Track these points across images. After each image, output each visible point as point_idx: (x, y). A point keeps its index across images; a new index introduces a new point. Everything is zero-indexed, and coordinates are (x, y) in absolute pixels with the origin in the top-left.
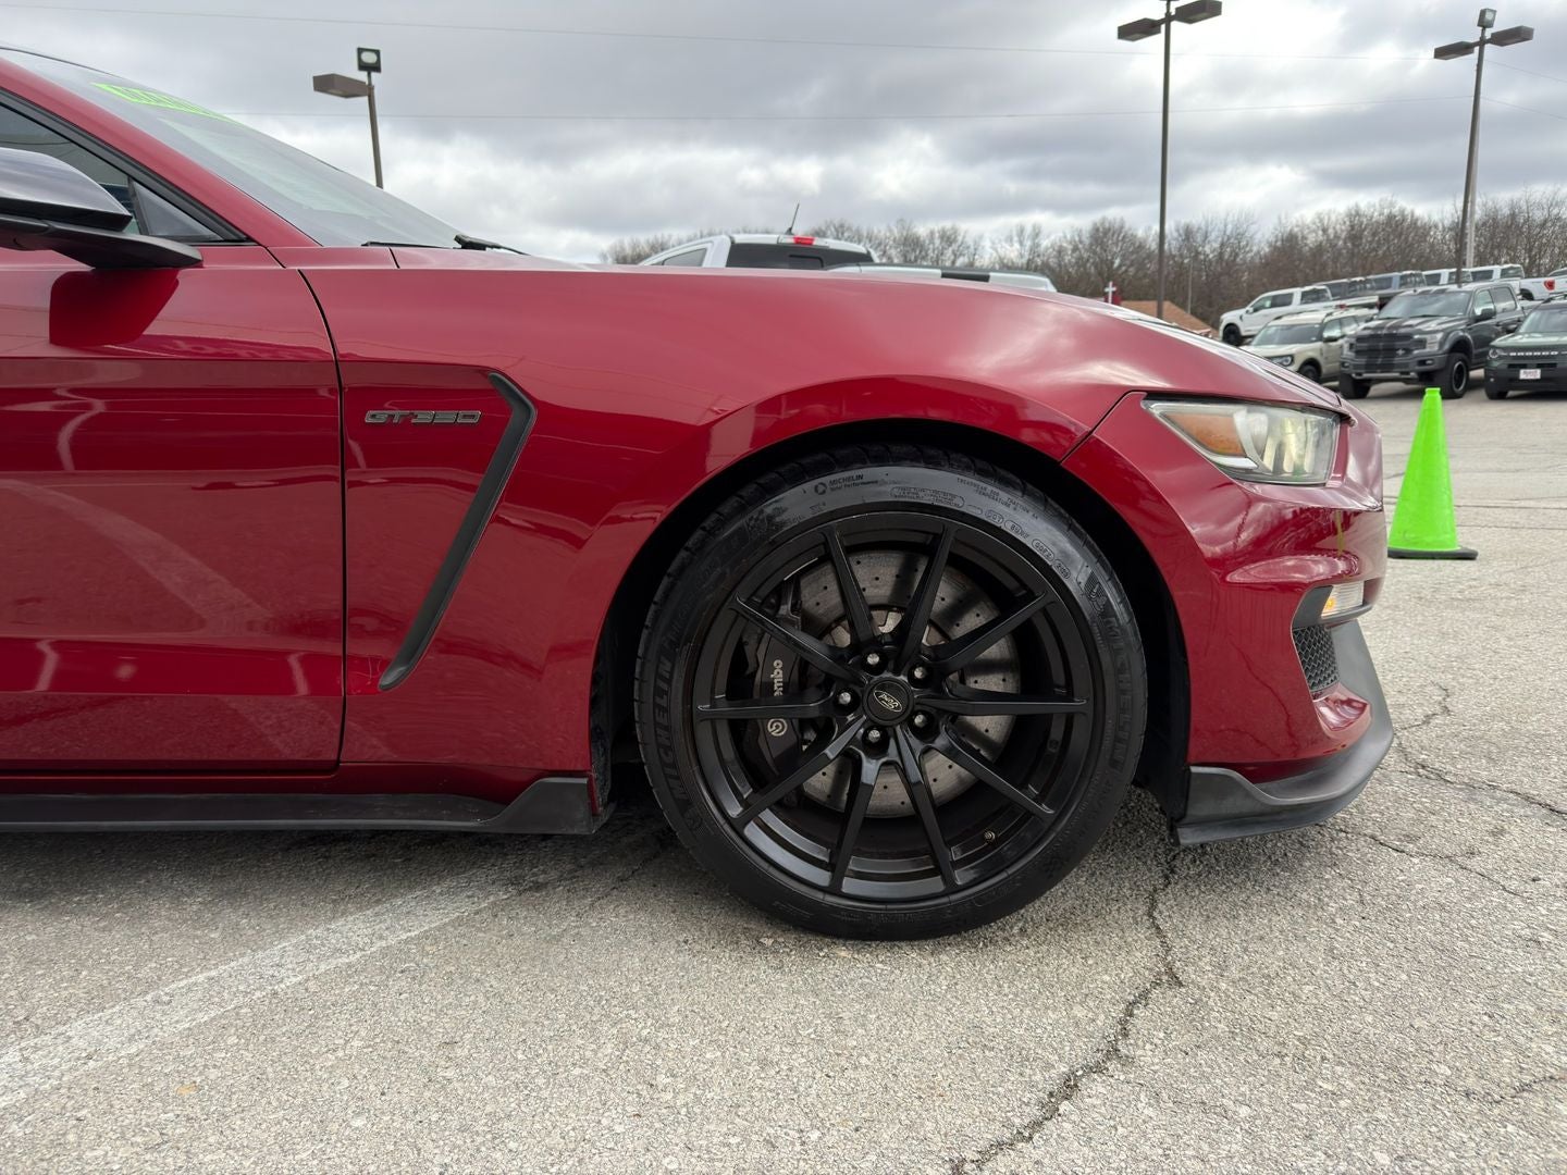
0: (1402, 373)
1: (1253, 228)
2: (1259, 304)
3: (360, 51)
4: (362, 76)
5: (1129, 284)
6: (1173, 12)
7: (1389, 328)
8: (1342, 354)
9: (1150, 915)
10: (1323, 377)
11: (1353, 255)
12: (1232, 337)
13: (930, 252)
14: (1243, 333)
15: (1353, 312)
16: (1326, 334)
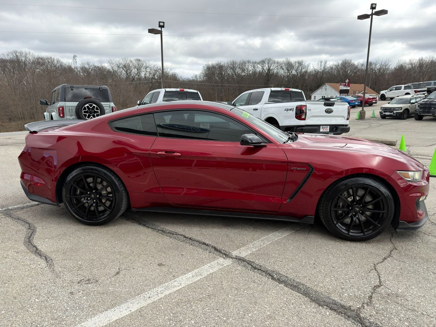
0: (433, 114)
1: (390, 63)
2: (392, 89)
3: (160, 22)
4: (160, 29)
5: (352, 78)
6: (374, 12)
7: (430, 102)
8: (416, 108)
9: (391, 241)
10: (410, 113)
11: (420, 72)
12: (383, 98)
13: (295, 68)
14: (386, 97)
15: (419, 96)
16: (412, 101)
